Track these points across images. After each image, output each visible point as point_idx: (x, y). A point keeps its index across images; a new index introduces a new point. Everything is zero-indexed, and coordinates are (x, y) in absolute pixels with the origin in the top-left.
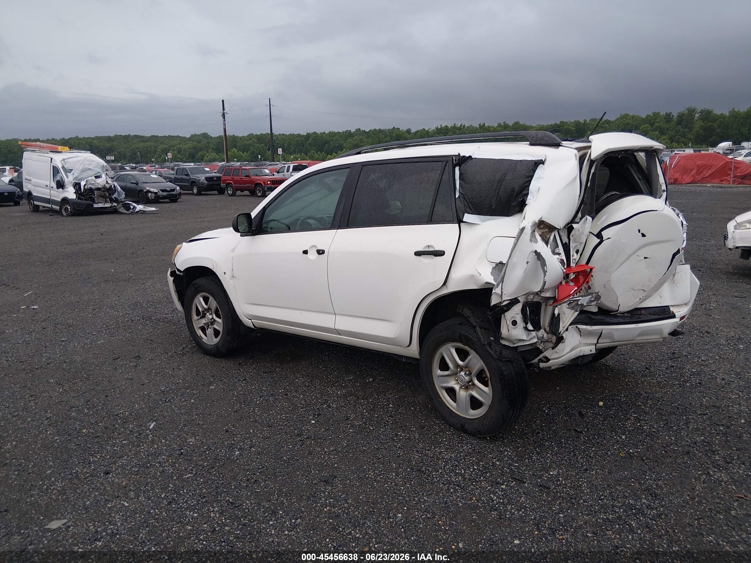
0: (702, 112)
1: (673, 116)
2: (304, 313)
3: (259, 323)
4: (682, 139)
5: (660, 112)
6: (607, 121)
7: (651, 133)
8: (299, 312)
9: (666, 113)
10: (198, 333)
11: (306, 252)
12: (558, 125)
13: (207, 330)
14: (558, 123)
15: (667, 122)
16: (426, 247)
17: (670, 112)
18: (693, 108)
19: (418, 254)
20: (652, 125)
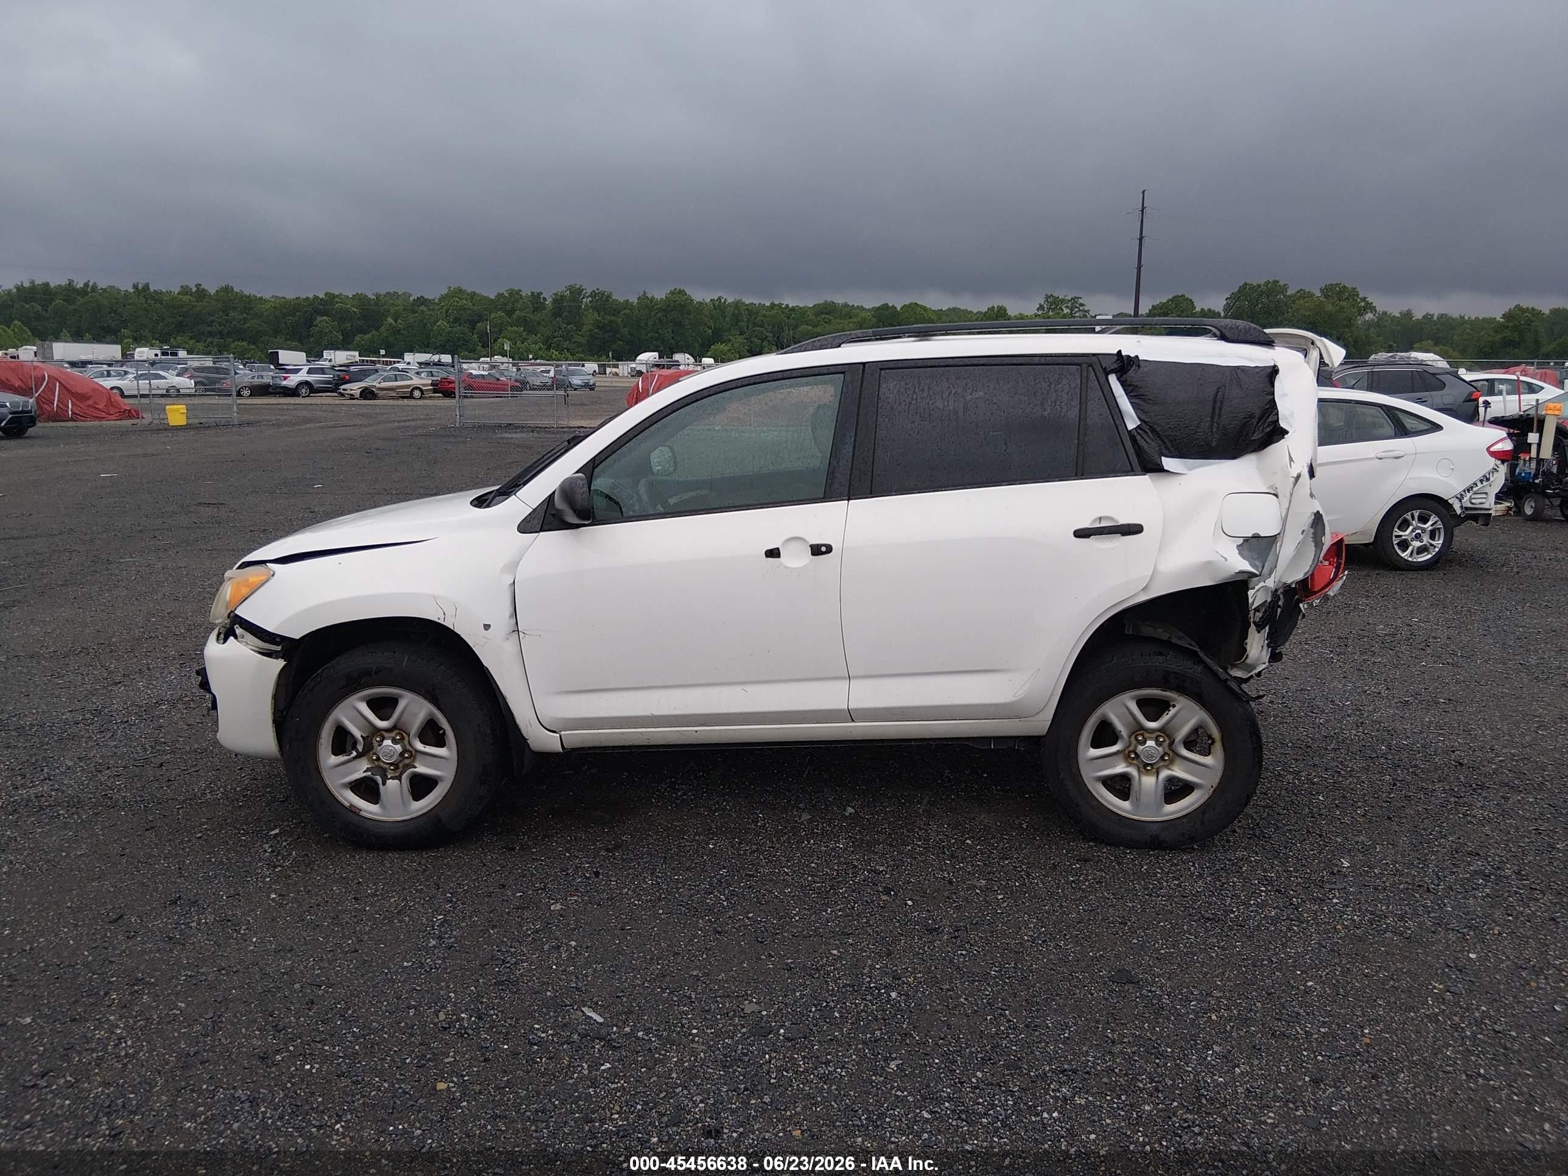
0: (593, 295)
1: (545, 299)
2: (751, 689)
3: (578, 737)
4: (566, 344)
5: (520, 291)
6: (422, 300)
7: (509, 328)
8: (738, 689)
9: (533, 293)
10: (340, 798)
11: (773, 553)
12: (322, 300)
13: (384, 784)
14: (322, 296)
15: (536, 310)
16: (1095, 520)
17: (539, 291)
18: (578, 287)
19: (1081, 534)
20: (510, 313)
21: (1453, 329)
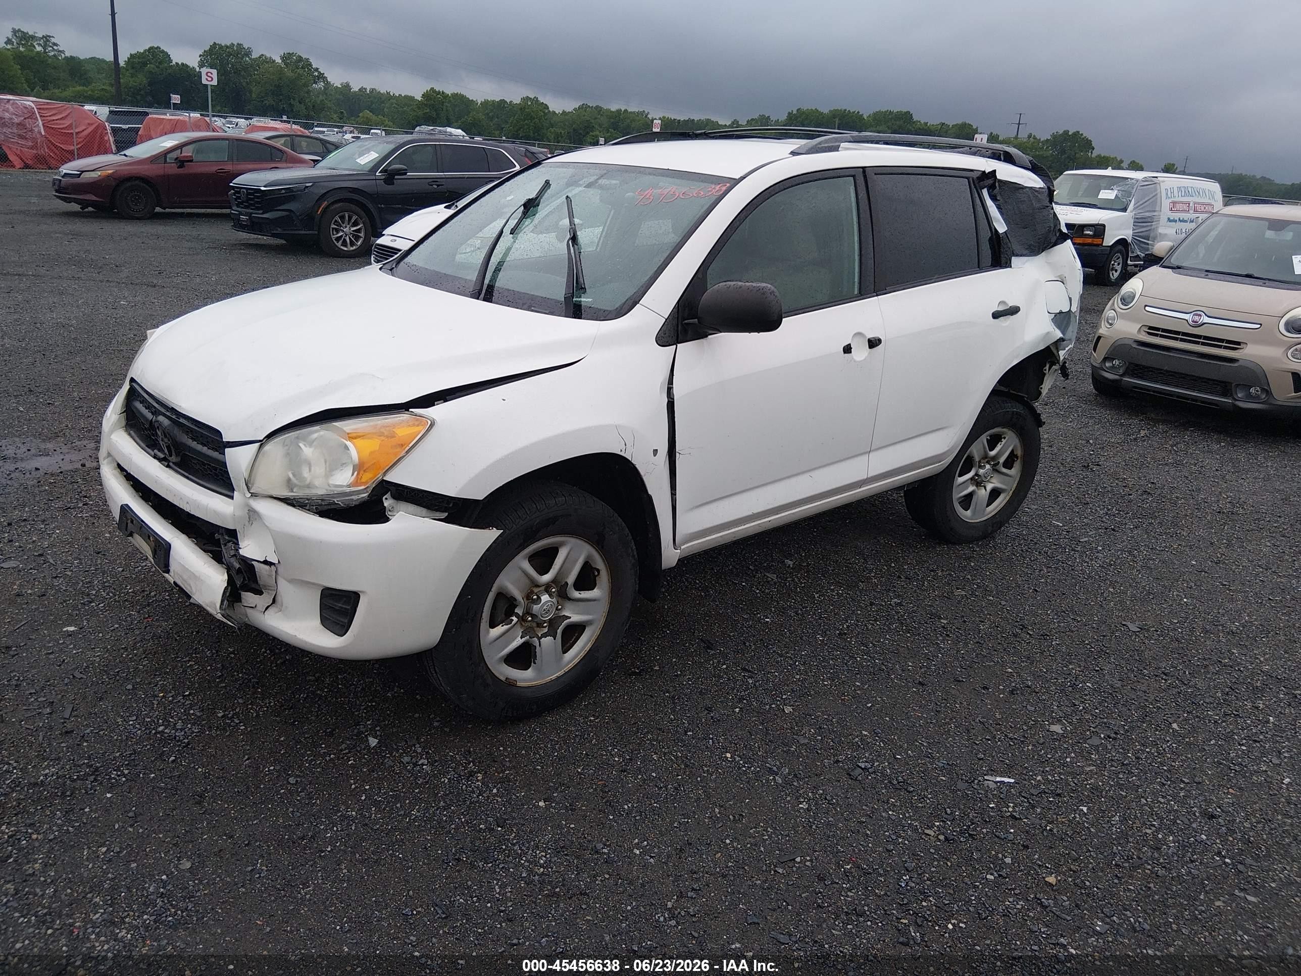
10: (496, 674)
11: (847, 349)
13: (540, 644)
19: (996, 315)
21: (383, 102)
